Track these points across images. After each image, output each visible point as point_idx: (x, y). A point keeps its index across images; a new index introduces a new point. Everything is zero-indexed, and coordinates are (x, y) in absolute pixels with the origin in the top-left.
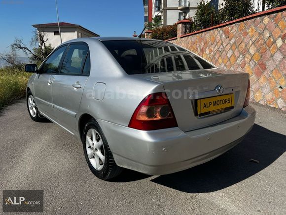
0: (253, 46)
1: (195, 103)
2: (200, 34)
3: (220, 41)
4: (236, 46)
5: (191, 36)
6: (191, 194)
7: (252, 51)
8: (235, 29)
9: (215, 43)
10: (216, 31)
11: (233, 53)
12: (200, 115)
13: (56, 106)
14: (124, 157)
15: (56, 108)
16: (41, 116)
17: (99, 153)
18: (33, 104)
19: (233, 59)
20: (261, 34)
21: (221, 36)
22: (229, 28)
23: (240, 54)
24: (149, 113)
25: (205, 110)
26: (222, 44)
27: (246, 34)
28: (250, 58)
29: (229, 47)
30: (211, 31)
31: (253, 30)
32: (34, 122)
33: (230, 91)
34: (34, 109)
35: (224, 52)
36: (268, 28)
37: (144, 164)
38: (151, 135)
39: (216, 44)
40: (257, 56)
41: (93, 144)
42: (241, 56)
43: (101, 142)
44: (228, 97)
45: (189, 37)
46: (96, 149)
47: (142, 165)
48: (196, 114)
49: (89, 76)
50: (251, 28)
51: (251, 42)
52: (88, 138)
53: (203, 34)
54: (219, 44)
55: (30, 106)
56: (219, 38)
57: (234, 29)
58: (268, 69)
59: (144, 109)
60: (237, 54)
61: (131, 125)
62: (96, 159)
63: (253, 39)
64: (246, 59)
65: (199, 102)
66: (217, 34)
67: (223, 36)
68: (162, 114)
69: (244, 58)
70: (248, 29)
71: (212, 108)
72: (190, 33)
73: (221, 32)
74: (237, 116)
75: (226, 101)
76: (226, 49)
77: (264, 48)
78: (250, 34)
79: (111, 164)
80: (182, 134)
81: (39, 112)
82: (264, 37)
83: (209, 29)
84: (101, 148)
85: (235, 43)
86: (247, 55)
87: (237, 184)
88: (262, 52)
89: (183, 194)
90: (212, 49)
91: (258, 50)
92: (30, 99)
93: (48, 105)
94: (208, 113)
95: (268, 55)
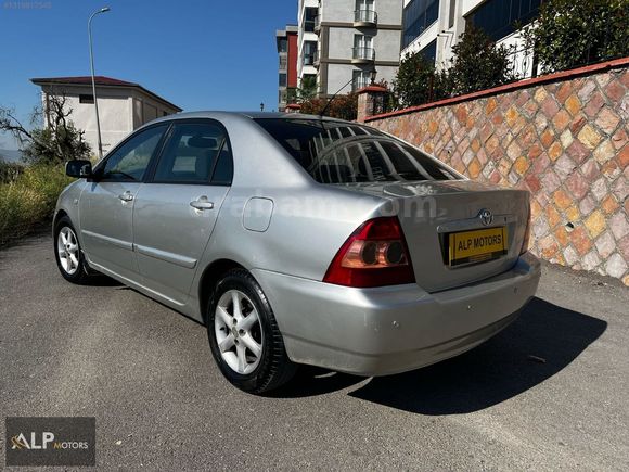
0: (514, 143)
1: (445, 239)
2: (407, 116)
3: (449, 132)
4: (480, 142)
5: (387, 120)
6: (432, 417)
7: (513, 152)
8: (478, 109)
9: (438, 135)
10: (439, 112)
11: (476, 156)
12: (454, 262)
13: (140, 247)
14: (310, 342)
15: (142, 252)
16: (91, 270)
17: (248, 339)
18: (72, 245)
19: (474, 168)
20: (531, 121)
21: (449, 123)
22: (467, 106)
23: (489, 159)
24: (368, 255)
25: (461, 254)
26: (452, 138)
27: (500, 120)
28: (508, 166)
29: (466, 143)
30: (430, 112)
31: (513, 113)
32: (71, 286)
33: (501, 222)
34: (73, 256)
35: (457, 154)
36: (543, 109)
37: (353, 353)
39: (441, 139)
40: (522, 165)
41: (235, 321)
42: (491, 162)
43: (253, 316)
44: (498, 232)
45: (384, 122)
46: (242, 332)
47: (350, 356)
48: (446, 261)
49: (230, 185)
50: (510, 109)
51: (510, 137)
52: (222, 311)
53: (414, 116)
54: (446, 138)
55: (60, 251)
56: (446, 126)
57: (476, 109)
58: (545, 189)
59: (357, 247)
60: (482, 158)
61: (326, 279)
62: (241, 351)
63: (515, 131)
64: (501, 169)
65: (451, 236)
66: (442, 117)
67: (455, 122)
68: (389, 255)
69: (497, 166)
70: (505, 110)
71: (472, 252)
72: (384, 112)
73: (450, 114)
74: (508, 271)
75: (495, 239)
76: (460, 148)
77: (538, 148)
78: (508, 120)
79: (277, 358)
80: (424, 295)
81: (86, 263)
82: (536, 128)
83: (425, 106)
84: (254, 330)
85: (478, 137)
86: (503, 162)
87: (513, 399)
88: (532, 154)
89: (415, 417)
90: (432, 146)
91: (524, 152)
92: (63, 235)
93: (119, 246)
94: (465, 260)
95: (544, 163)
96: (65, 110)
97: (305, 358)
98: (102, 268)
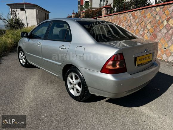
0: (149, 24)
1: (135, 59)
2: (117, 15)
3: (130, 20)
4: (139, 23)
5: (111, 16)
6: (129, 108)
7: (149, 27)
8: (139, 13)
9: (126, 21)
10: (127, 14)
11: (137, 28)
12: (138, 65)
13: (44, 59)
14: (96, 89)
15: (45, 60)
16: (29, 64)
17: (77, 86)
18: (23, 56)
19: (137, 31)
20: (155, 17)
21: (130, 17)
22: (135, 12)
23: (142, 28)
24: (114, 65)
25: (140, 63)
26: (131, 22)
27: (145, 17)
28: (147, 31)
29: (135, 24)
30: (124, 14)
31: (149, 15)
32: (23, 68)
33: (151, 52)
34: (24, 60)
35: (132, 27)
36: (158, 14)
37: (109, 92)
38: (114, 76)
39: (127, 22)
40: (152, 30)
41: (73, 81)
42: (142, 29)
43: (79, 80)
44: (149, 55)
45: (110, 17)
46: (75, 84)
47: (108, 93)
48: (135, 65)
49: (71, 42)
50: (148, 13)
51: (148, 22)
52: (69, 78)
53: (119, 15)
54: (129, 22)
55: (20, 58)
56: (129, 18)
57: (138, 13)
58: (158, 38)
59: (111, 63)
60: (139, 28)
61: (101, 72)
62: (75, 90)
63: (150, 20)
64: (145, 31)
65: (137, 58)
66: (128, 16)
67: (132, 17)
68: (120, 65)
69: (144, 30)
70: (147, 14)
71: (143, 62)
72: (110, 14)
73: (130, 15)
75: (149, 58)
76: (133, 25)
77: (156, 25)
78: (148, 17)
79: (86, 93)
80: (129, 76)
81: (28, 62)
82: (156, 19)
83: (122, 12)
84: (79, 84)
85: (138, 22)
86: (146, 29)
87: (152, 102)
88: (154, 27)
89: (125, 108)
90: (125, 24)
91: (152, 27)
92: (20, 53)
93: (39, 58)
94: (141, 64)
95: (158, 30)
96: (17, 14)
97: (94, 93)
98: (33, 64)
